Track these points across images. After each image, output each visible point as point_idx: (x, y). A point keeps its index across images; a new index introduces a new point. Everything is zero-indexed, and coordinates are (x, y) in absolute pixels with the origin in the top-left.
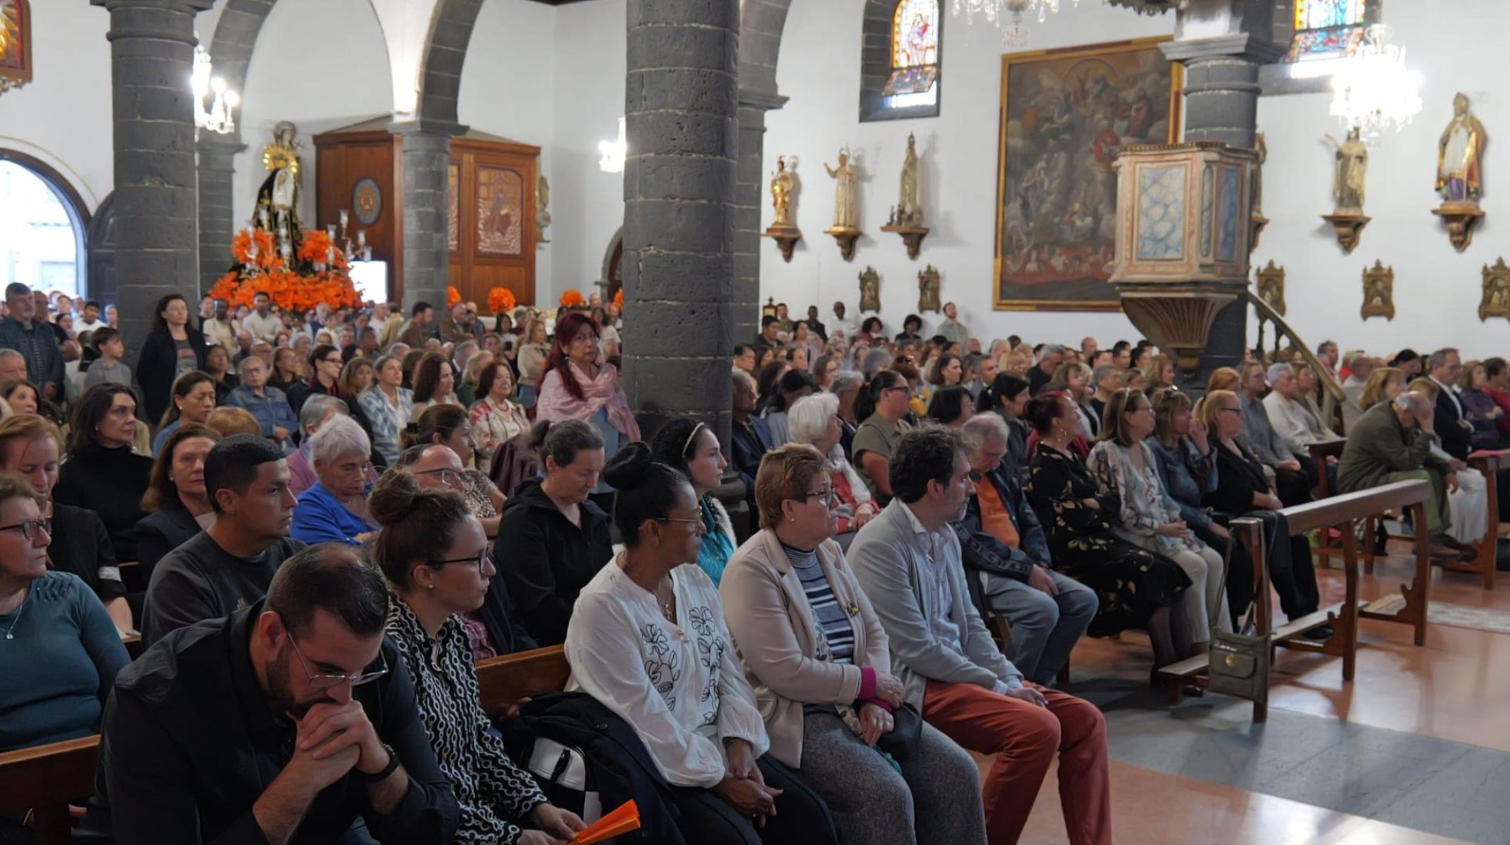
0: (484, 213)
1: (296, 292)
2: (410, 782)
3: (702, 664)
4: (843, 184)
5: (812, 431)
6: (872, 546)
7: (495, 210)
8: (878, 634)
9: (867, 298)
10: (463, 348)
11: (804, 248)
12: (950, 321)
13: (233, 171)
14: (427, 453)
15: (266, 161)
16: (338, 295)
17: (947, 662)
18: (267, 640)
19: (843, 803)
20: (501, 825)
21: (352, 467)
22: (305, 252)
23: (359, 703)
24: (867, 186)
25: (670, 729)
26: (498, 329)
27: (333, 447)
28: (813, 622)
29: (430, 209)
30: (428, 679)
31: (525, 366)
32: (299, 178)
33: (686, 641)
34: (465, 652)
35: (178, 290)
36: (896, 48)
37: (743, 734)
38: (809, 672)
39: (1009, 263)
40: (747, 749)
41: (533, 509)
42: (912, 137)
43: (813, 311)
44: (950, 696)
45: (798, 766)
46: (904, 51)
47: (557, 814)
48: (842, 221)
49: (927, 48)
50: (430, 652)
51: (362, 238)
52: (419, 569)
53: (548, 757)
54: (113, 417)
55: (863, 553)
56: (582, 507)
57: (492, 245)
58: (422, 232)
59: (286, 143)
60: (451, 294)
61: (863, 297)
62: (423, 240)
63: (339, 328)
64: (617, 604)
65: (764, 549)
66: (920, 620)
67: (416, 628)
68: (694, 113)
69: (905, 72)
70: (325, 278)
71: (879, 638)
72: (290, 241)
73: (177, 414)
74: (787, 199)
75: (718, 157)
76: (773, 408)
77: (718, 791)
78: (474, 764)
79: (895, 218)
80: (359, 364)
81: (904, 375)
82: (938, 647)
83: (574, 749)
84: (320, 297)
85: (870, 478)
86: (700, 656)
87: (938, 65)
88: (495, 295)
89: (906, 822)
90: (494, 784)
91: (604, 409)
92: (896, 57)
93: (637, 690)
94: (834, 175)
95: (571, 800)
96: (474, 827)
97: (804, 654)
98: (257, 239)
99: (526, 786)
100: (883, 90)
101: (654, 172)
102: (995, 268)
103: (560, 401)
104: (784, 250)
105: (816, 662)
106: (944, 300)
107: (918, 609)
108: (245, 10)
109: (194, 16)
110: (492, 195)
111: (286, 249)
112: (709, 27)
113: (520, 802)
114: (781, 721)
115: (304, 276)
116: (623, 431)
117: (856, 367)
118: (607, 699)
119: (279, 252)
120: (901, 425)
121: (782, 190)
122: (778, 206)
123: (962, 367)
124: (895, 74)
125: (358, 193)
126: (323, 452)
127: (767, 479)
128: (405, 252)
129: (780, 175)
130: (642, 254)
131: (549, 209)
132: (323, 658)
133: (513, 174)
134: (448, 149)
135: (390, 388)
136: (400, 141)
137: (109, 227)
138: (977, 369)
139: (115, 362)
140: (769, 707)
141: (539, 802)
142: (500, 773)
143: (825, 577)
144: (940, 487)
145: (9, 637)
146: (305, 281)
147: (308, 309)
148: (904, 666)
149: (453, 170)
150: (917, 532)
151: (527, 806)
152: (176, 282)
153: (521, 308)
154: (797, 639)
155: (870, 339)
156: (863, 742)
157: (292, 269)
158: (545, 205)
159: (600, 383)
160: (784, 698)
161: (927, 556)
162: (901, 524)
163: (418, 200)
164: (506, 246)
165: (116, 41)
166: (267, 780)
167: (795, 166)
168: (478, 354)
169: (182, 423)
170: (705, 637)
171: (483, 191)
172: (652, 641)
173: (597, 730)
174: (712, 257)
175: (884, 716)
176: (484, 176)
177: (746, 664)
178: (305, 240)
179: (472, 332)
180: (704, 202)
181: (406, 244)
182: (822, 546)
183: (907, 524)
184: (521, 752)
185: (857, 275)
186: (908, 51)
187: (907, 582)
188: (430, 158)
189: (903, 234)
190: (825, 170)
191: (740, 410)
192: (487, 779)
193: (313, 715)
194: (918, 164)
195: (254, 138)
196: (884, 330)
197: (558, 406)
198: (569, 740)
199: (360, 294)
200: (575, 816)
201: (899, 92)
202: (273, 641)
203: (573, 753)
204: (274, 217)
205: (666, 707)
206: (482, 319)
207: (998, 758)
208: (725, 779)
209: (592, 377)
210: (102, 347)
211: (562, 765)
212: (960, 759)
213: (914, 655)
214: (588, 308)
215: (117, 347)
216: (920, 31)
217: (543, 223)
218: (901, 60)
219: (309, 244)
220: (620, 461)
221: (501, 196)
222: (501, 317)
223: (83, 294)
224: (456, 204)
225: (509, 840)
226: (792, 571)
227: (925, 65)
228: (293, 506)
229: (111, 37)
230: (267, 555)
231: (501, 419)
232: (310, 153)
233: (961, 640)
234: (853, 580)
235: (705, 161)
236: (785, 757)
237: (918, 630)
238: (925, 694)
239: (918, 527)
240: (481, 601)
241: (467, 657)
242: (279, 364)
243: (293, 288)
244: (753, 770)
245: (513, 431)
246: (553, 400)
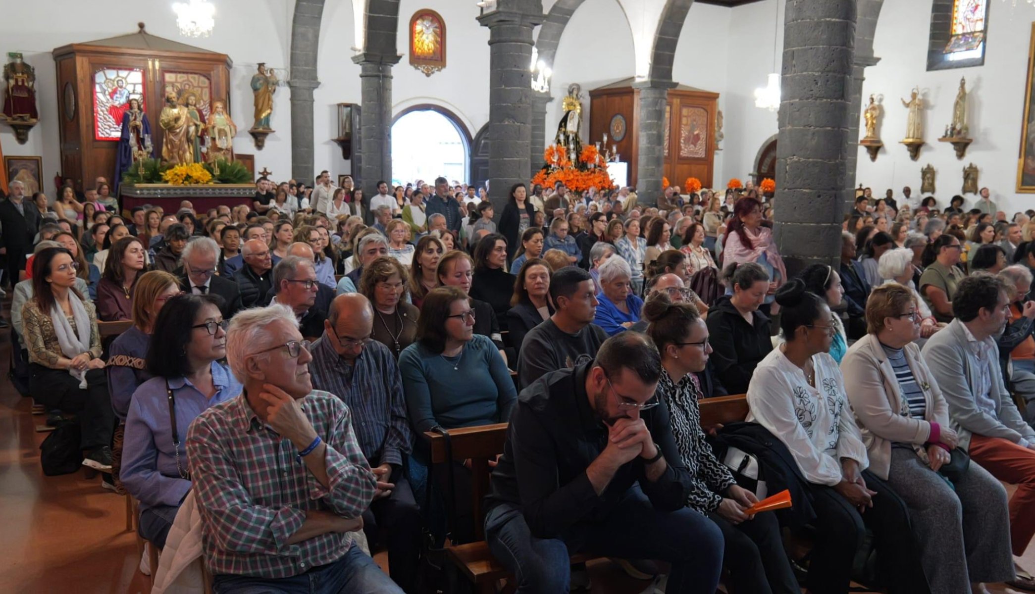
0: (684, 133)
1: (578, 180)
2: (667, 466)
3: (830, 412)
4: (914, 112)
5: (894, 272)
6: (940, 348)
7: (691, 131)
8: (941, 402)
9: (926, 184)
10: (674, 214)
11: (885, 152)
12: (984, 200)
13: (545, 113)
14: (664, 278)
15: (564, 107)
16: (600, 182)
17: (987, 424)
18: (596, 382)
19: (915, 504)
20: (711, 494)
21: (621, 284)
22: (583, 158)
23: (643, 420)
24: (929, 113)
25: (810, 449)
26: (692, 202)
27: (611, 273)
28: (900, 393)
29: (655, 132)
30: (674, 408)
31: (708, 224)
32: (581, 115)
33: (820, 398)
34: (693, 394)
35: (521, 182)
36: (955, 21)
37: (853, 456)
38: (896, 423)
39: (1029, 161)
40: (855, 466)
41: (725, 313)
42: (963, 79)
43: (890, 192)
44: (989, 445)
45: (887, 479)
46: (961, 23)
47: (742, 491)
48: (911, 135)
49: (977, 20)
50: (675, 393)
51: (614, 149)
52: (670, 347)
53: (736, 458)
54: (495, 253)
55: (934, 352)
56: (754, 314)
57: (688, 152)
58: (649, 145)
59: (575, 96)
60: (665, 181)
61: (923, 184)
62: (650, 150)
63: (602, 201)
64: (780, 373)
65: (870, 346)
66: (968, 395)
67: (668, 379)
68: (825, 74)
69: (960, 37)
70: (594, 172)
71: (942, 405)
72: (575, 151)
73: (524, 250)
74: (874, 122)
75: (840, 101)
76: (866, 256)
77: (837, 489)
78: (697, 458)
79: (949, 133)
80: (615, 223)
81: (958, 238)
82: (981, 414)
83: (752, 455)
84: (591, 183)
85: (932, 302)
86: (828, 408)
87: (985, 31)
88: (690, 182)
89: (957, 520)
90: (706, 470)
91: (765, 253)
92: (955, 27)
93: (791, 424)
94: (907, 105)
95: (750, 484)
96: (696, 493)
97: (893, 412)
98: (557, 150)
99: (725, 474)
100: (944, 50)
101: (798, 111)
102: (1019, 164)
103: (738, 249)
104: (871, 154)
105: (901, 417)
106: (981, 185)
107: (969, 389)
108: (556, 22)
109: (533, 28)
110: (689, 122)
111: (573, 156)
112: (837, 20)
113: (721, 483)
114: (877, 451)
115: (582, 171)
116: (775, 266)
117: (919, 230)
118: (772, 428)
119: (569, 158)
120: (955, 270)
121: (872, 116)
122: (869, 126)
123: (994, 231)
124: (953, 39)
125: (613, 123)
126: (606, 275)
127: (875, 304)
128: (639, 157)
129: (871, 107)
130: (789, 161)
131: (723, 130)
132: (626, 393)
133: (702, 110)
134: (666, 96)
135: (633, 237)
136: (639, 92)
137: (481, 145)
138: (1006, 232)
139: (489, 220)
140: (869, 441)
141: (732, 484)
142: (710, 465)
143: (908, 365)
144: (988, 313)
145: (456, 368)
146: (583, 174)
147: (584, 190)
148: (956, 424)
149: (668, 108)
150: (970, 340)
151: (725, 485)
152: (519, 176)
153: (704, 190)
154: (889, 402)
155: (927, 210)
156: (930, 468)
157: (576, 168)
158: (720, 128)
159: (762, 238)
160: (880, 437)
161: (976, 356)
162: (960, 337)
163: (648, 127)
164: (696, 153)
165: (494, 45)
166: (592, 458)
167: (881, 100)
168: (682, 219)
169: (527, 257)
170: (832, 397)
171: (684, 121)
172: (800, 396)
173: (767, 446)
174: (833, 162)
175: (944, 453)
176: (685, 111)
177: (855, 414)
178: (583, 150)
179: (676, 204)
180: (829, 128)
181: (640, 153)
182: (906, 346)
183: (963, 335)
184: (721, 454)
185: (920, 170)
186: (964, 23)
187: (961, 371)
188: (655, 103)
189: (954, 143)
190: (901, 102)
191: (846, 257)
192: (703, 468)
193: (619, 424)
194: (967, 97)
195: (558, 94)
196: (937, 206)
197: (737, 252)
198: (749, 450)
199: (612, 182)
200: (752, 494)
201: (955, 50)
202: (599, 383)
203: (751, 457)
204: (567, 137)
205: (807, 436)
206: (682, 196)
207: (1019, 487)
208: (841, 482)
209: (756, 234)
210: (482, 212)
211: (745, 464)
212: (994, 485)
213: (963, 417)
214: (745, 190)
215: (490, 212)
216: (973, 9)
217: (719, 138)
218: (958, 29)
219: (585, 153)
220: (786, 290)
221: (695, 123)
222: (693, 196)
223: (468, 183)
224: (668, 128)
225: (715, 503)
226: (888, 361)
227: (975, 32)
228: (597, 305)
229: (490, 43)
230: (582, 333)
231: (697, 257)
232: (587, 101)
233: (996, 410)
234: (926, 368)
235: (831, 103)
236: (878, 472)
237: (968, 402)
238: (970, 443)
239: (971, 337)
240: (704, 367)
241: (694, 397)
242: (571, 222)
243: (576, 178)
244: (859, 478)
245: (704, 264)
246: (734, 249)
